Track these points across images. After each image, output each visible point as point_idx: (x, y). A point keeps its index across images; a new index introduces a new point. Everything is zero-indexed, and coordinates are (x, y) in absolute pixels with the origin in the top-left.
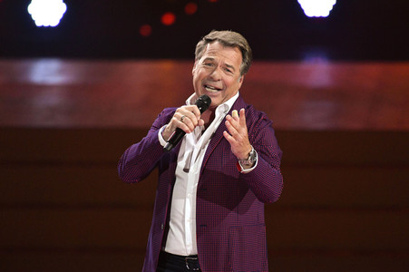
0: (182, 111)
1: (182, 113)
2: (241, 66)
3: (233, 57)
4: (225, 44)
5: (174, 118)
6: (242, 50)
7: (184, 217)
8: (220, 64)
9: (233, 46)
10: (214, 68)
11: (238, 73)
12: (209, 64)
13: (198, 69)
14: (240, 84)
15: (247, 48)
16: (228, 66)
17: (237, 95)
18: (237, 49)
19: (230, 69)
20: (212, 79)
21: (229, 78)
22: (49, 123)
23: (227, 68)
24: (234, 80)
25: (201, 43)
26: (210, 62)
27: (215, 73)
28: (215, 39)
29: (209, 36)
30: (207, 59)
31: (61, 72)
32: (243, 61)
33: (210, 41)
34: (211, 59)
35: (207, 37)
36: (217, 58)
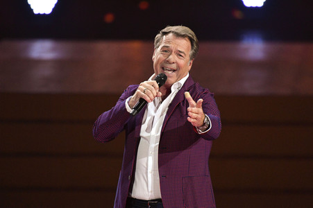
0: (144, 85)
1: (145, 86)
2: (190, 52)
3: (184, 45)
4: (178, 35)
5: (138, 90)
6: (191, 40)
7: (147, 169)
8: (174, 51)
9: (183, 36)
10: (169, 53)
11: (188, 58)
12: (165, 51)
13: (157, 55)
14: (190, 67)
15: (195, 38)
16: (180, 51)
17: (188, 75)
18: (187, 39)
19: (182, 54)
20: (168, 62)
21: (181, 62)
22: (44, 90)
23: (179, 54)
24: (185, 63)
25: (158, 36)
26: (166, 49)
27: (170, 57)
28: (170, 32)
29: (165, 30)
30: (164, 47)
31: (53, 50)
32: (192, 48)
33: (165, 33)
34: (167, 47)
35: (164, 30)
36: (171, 46)
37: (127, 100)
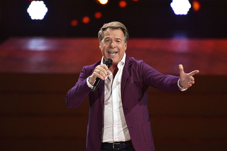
1: (99, 69)
2: (124, 38)
3: (119, 34)
4: (113, 28)
6: (123, 30)
8: (113, 39)
10: (111, 42)
11: (123, 42)
12: (108, 41)
13: (103, 45)
14: (126, 48)
16: (117, 39)
18: (120, 29)
19: (119, 40)
20: (111, 47)
23: (117, 41)
24: (123, 45)
26: (107, 39)
27: (112, 44)
28: (108, 27)
32: (125, 35)
33: (104, 29)
34: (108, 38)
35: (103, 27)
36: (111, 37)
37: (88, 79)
